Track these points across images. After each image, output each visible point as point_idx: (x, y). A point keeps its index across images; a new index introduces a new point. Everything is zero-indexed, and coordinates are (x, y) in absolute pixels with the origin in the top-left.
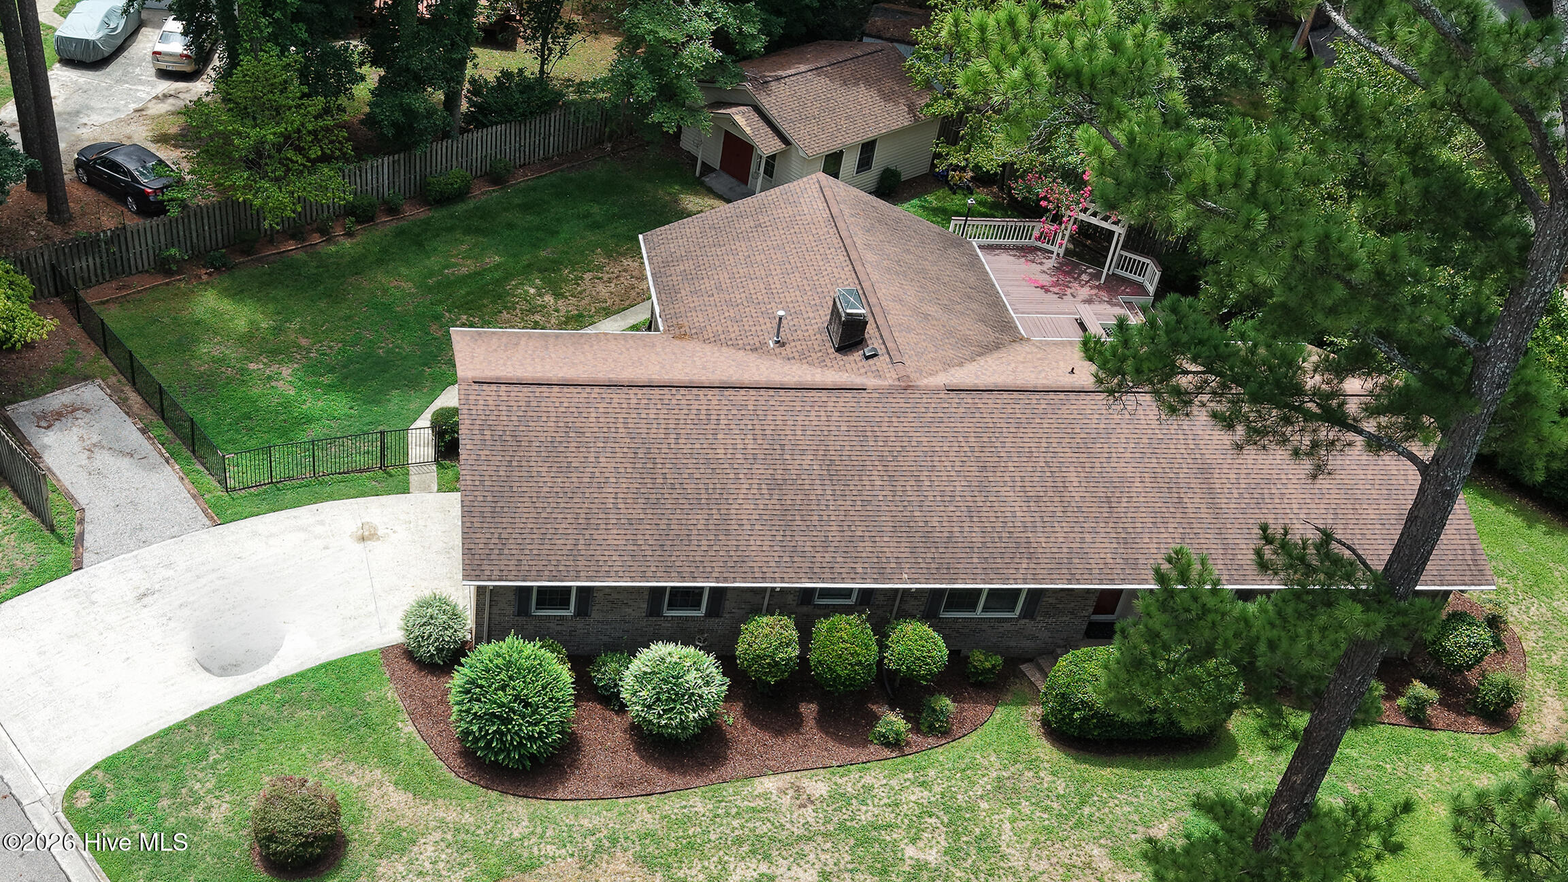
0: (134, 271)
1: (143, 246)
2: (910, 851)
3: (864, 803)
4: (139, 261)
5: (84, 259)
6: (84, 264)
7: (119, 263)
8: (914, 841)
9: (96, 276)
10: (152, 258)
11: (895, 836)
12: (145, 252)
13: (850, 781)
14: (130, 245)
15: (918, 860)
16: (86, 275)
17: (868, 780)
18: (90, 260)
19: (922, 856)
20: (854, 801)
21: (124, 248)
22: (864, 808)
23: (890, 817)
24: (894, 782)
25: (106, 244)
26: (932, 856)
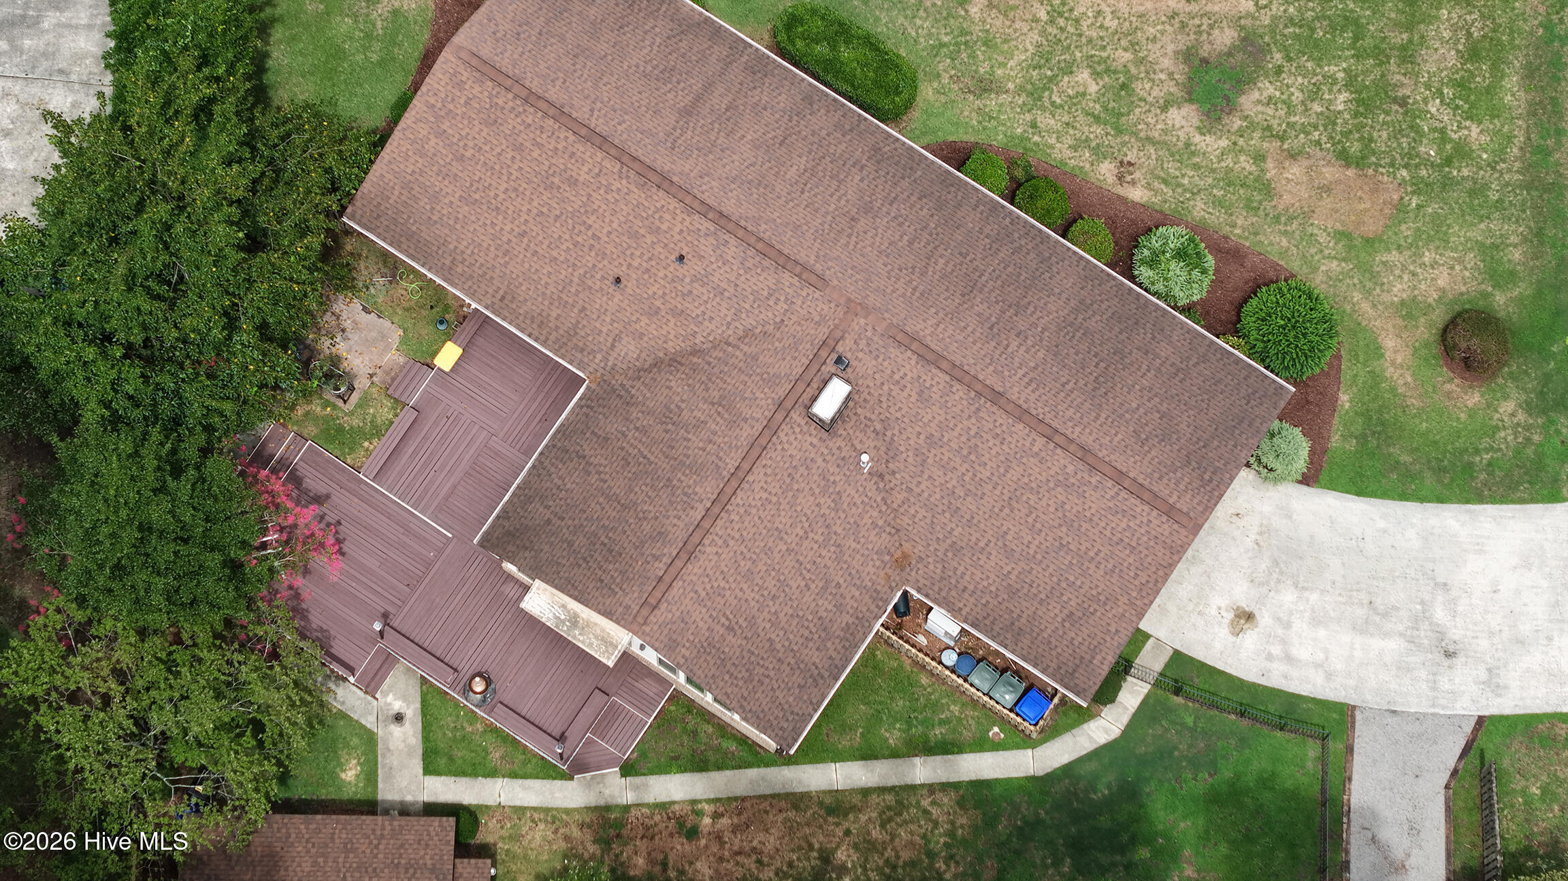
2: (1093, 89)
8: (1083, 94)
11: (1091, 105)
15: (1095, 80)
17: (1067, 154)
19: (1089, 81)
20: (1093, 145)
22: (1092, 136)
26: (1084, 76)
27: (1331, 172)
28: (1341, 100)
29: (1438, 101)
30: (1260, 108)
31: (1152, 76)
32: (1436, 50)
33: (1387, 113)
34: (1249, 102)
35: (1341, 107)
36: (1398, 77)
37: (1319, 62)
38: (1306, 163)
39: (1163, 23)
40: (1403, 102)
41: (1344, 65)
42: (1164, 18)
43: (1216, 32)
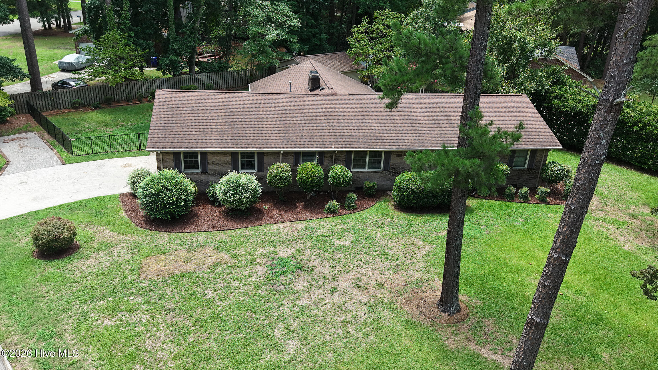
0: (62, 108)
1: (66, 98)
2: (337, 242)
3: (319, 229)
4: (64, 104)
5: (40, 100)
6: (41, 102)
7: (56, 104)
8: (339, 239)
9: (46, 108)
10: (70, 104)
11: (331, 238)
12: (66, 101)
13: (314, 224)
14: (60, 97)
15: (340, 245)
16: (42, 107)
17: (322, 223)
18: (43, 101)
19: (342, 243)
20: (315, 229)
21: (57, 98)
22: (319, 231)
23: (329, 233)
24: (333, 224)
25: (50, 95)
26: (346, 243)
27: (190, 267)
28: (210, 294)
29: (144, 321)
30: (253, 271)
31: (317, 257)
32: (163, 343)
33: (176, 302)
34: (261, 271)
35: (206, 292)
36: (181, 319)
37: (237, 303)
38: (208, 264)
39: (336, 274)
40: (169, 311)
41: (220, 308)
42: (337, 276)
43: (306, 284)
